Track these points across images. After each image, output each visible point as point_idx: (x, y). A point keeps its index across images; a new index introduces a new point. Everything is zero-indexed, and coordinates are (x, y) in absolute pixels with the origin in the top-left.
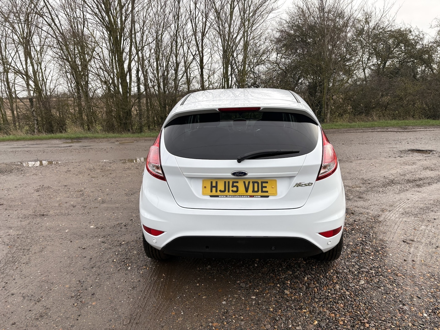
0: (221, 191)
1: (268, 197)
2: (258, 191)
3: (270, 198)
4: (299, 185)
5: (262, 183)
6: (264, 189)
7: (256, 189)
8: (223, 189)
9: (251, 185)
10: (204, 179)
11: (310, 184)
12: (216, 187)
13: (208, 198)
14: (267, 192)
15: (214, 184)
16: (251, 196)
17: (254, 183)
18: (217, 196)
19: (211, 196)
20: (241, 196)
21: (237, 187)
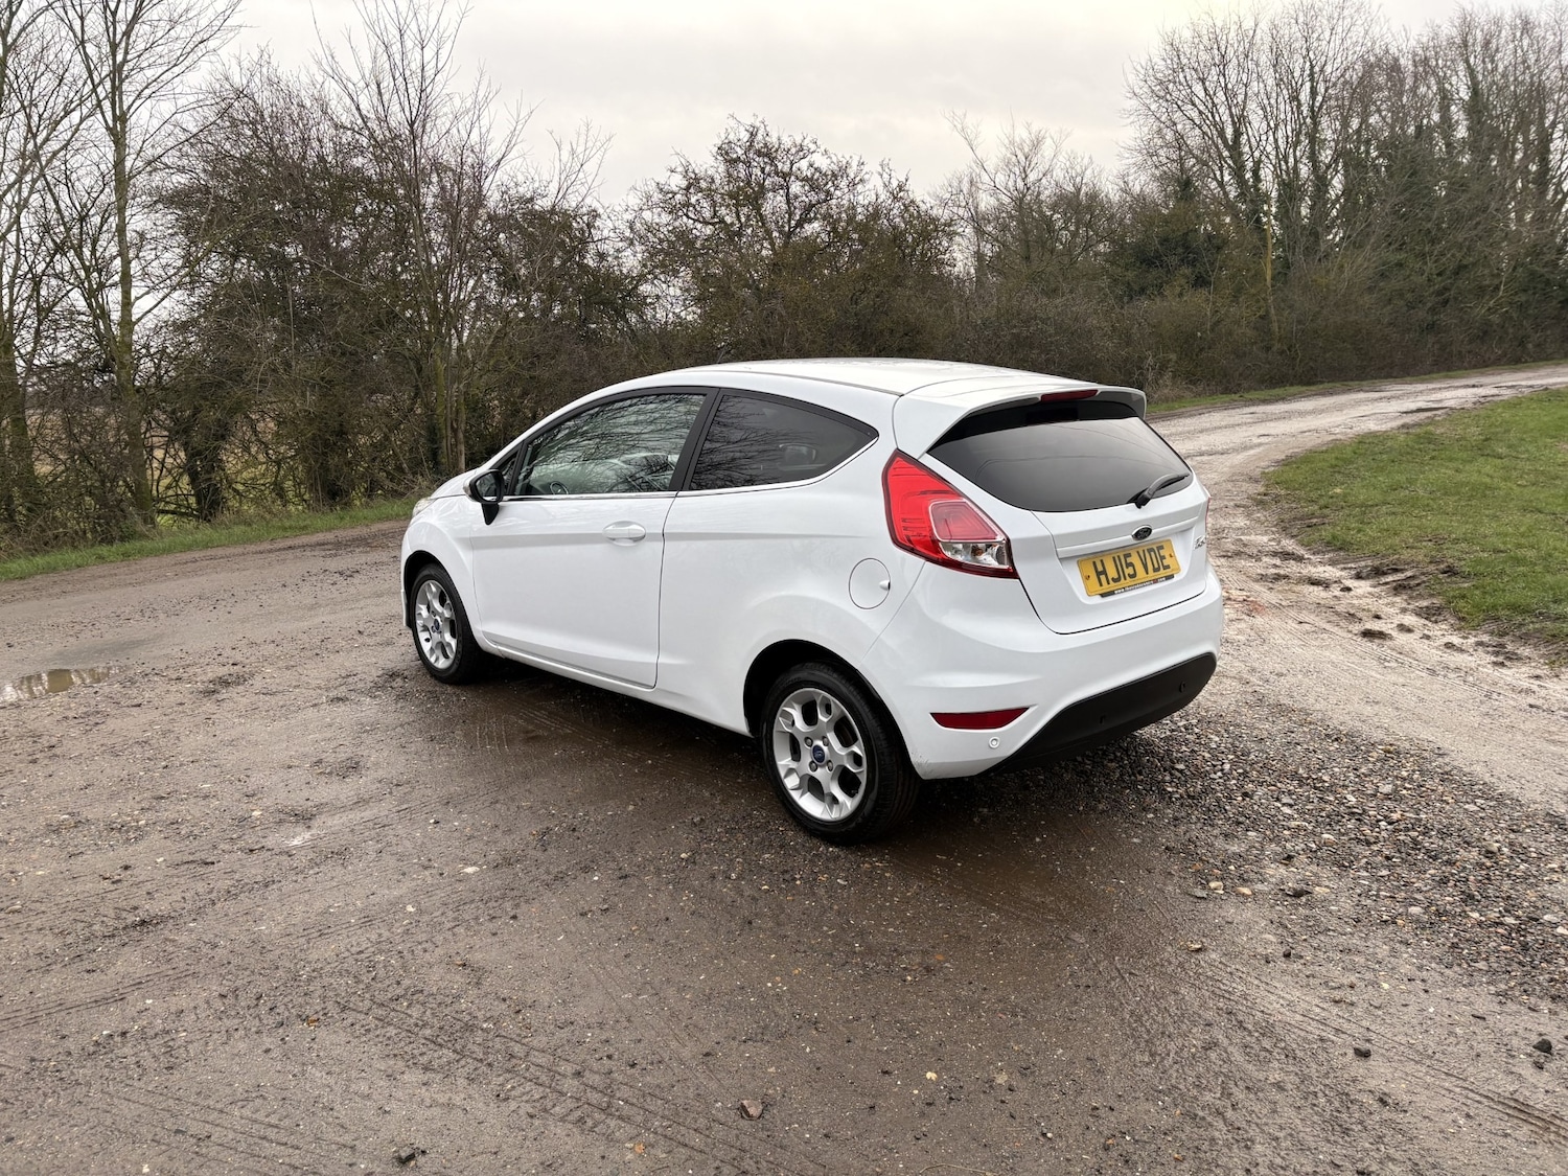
0: (1114, 580)
1: (1172, 576)
2: (1158, 569)
3: (1175, 577)
4: (1198, 544)
6: (1166, 563)
7: (1155, 567)
8: (1116, 576)
9: (1148, 557)
10: (1080, 559)
12: (1104, 572)
13: (1098, 600)
14: (1167, 567)
15: (1100, 569)
16: (1153, 582)
17: (1149, 552)
18: (1112, 593)
19: (1102, 595)
20: (1143, 584)
21: (1133, 565)
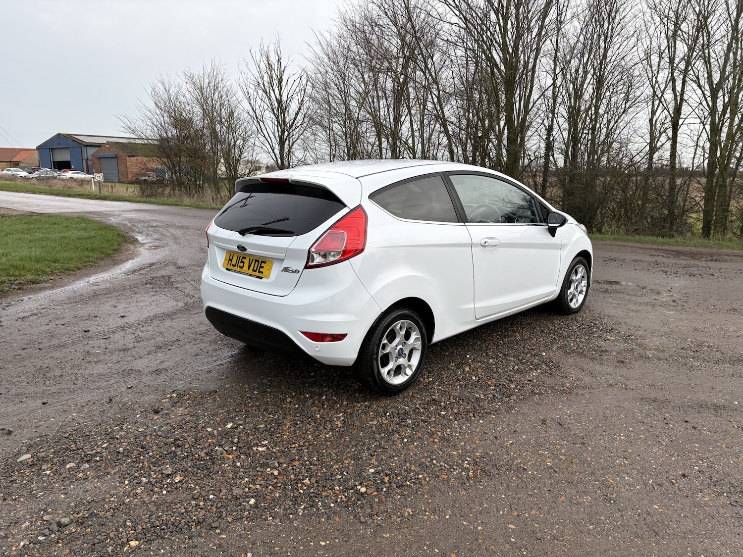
0: (233, 265)
1: (261, 278)
3: (264, 280)
4: (286, 269)
5: (262, 262)
6: (261, 270)
7: (255, 269)
8: (235, 264)
9: (254, 262)
10: (227, 251)
11: (296, 271)
13: (224, 270)
14: (262, 273)
15: (231, 258)
16: (251, 275)
17: (256, 261)
18: (230, 270)
19: (227, 269)
20: (244, 273)
21: (244, 263)
